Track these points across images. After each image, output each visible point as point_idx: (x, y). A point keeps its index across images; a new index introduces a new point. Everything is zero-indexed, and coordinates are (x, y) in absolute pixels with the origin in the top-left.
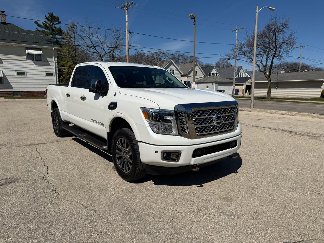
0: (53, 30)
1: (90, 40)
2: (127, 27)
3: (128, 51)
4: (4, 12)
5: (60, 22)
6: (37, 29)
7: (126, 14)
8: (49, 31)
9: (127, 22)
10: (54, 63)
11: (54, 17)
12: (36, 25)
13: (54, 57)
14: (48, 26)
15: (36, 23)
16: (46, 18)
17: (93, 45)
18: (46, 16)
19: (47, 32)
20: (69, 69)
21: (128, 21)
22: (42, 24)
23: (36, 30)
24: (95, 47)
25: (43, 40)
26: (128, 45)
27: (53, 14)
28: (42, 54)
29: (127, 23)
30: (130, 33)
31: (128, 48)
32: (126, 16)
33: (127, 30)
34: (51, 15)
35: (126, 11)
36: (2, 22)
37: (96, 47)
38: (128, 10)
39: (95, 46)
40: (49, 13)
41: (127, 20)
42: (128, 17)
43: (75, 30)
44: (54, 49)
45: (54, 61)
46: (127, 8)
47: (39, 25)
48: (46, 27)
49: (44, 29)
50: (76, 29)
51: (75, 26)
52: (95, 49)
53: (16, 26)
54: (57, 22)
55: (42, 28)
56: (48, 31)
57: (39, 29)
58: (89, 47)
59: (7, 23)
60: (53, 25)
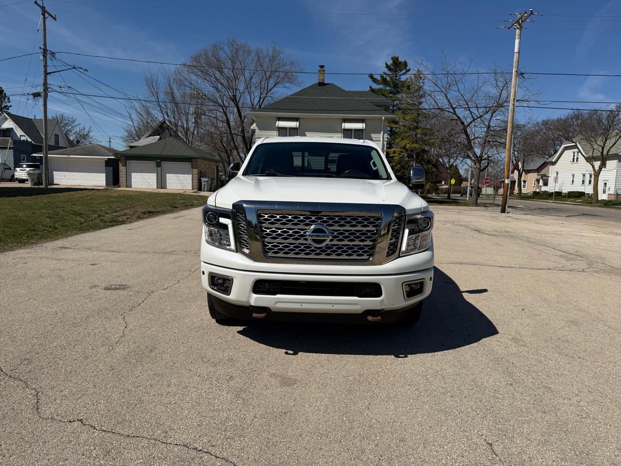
0: (396, 86)
1: (446, 96)
2: (515, 64)
3: (514, 112)
4: (324, 66)
5: (409, 70)
6: (371, 87)
7: (517, 37)
8: (390, 88)
9: (517, 54)
10: (381, 142)
11: (400, 63)
12: (370, 80)
13: (382, 132)
14: (388, 79)
15: (371, 76)
16: (387, 66)
17: (452, 106)
18: (386, 64)
19: (385, 90)
20: (402, 152)
21: (519, 52)
22: (379, 78)
23: (369, 89)
24: (454, 109)
25: (371, 104)
26: (514, 100)
27: (398, 58)
28: (364, 128)
29: (516, 56)
30: (522, 74)
31: (514, 105)
32: (517, 41)
33: (514, 70)
34: (395, 60)
35: (518, 31)
36: (319, 83)
37: (456, 110)
38: (521, 28)
39: (454, 106)
40: (392, 58)
41: (516, 50)
42: (520, 43)
43: (421, 81)
44: (383, 118)
45: (382, 140)
46: (520, 25)
47: (375, 80)
48: (384, 81)
49: (381, 86)
50: (424, 80)
51: (421, 75)
52: (455, 113)
53: (338, 87)
54: (404, 71)
55: (377, 84)
56: (388, 88)
57: (373, 88)
58: (443, 110)
59: (325, 82)
60: (396, 77)
